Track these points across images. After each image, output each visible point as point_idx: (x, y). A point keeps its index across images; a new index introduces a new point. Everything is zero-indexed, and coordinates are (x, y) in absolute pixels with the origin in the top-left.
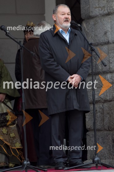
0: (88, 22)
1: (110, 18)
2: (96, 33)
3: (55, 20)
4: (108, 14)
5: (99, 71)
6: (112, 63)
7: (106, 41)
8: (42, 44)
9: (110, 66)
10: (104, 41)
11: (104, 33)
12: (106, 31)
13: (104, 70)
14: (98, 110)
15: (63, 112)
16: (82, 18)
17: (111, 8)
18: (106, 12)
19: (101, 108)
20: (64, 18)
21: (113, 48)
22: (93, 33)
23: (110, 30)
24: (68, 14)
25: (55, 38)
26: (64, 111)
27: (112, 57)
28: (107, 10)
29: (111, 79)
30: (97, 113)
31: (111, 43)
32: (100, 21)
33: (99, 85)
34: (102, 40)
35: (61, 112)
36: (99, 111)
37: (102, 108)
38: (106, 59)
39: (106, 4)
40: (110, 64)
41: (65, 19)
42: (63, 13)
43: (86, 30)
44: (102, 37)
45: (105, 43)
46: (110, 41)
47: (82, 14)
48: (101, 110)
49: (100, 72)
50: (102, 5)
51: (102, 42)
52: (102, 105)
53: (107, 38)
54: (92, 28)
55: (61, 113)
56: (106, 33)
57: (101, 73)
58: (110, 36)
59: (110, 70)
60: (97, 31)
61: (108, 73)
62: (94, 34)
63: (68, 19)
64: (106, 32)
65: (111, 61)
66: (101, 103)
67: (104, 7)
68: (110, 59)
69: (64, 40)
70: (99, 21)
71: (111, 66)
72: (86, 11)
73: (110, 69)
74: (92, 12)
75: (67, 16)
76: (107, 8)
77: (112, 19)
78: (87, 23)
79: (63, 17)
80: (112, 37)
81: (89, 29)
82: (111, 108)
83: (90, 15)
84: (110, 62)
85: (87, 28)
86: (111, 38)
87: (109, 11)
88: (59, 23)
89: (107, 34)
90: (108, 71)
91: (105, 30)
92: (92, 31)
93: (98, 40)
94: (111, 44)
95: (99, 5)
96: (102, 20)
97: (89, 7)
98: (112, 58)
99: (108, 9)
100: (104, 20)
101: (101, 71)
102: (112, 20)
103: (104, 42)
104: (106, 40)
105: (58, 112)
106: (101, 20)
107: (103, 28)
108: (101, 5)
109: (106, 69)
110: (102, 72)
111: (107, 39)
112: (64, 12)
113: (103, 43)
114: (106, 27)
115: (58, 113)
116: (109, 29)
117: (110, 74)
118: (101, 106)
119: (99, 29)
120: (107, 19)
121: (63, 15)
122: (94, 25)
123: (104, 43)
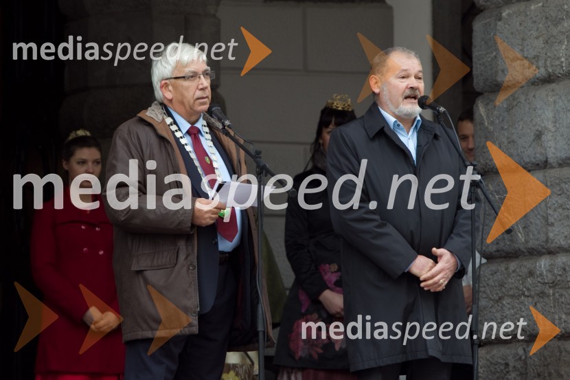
0: (491, 101)
1: (553, 91)
2: (512, 134)
3: (377, 91)
4: (548, 80)
5: (517, 246)
6: (552, 225)
7: (540, 158)
8: (338, 160)
9: (547, 234)
10: (534, 158)
11: (535, 134)
12: (540, 129)
13: (530, 245)
14: (511, 364)
15: (394, 365)
16: (475, 87)
17: (557, 63)
18: (542, 72)
19: (520, 358)
20: (407, 88)
21: (557, 181)
22: (504, 134)
23: (550, 126)
24: (417, 78)
25: (376, 144)
26: (399, 361)
27: (553, 207)
28: (545, 67)
29: (550, 271)
30: (508, 372)
31: (554, 165)
32: (526, 100)
33: (517, 288)
34: (528, 156)
35: (390, 363)
36: (514, 367)
37: (523, 357)
38: (539, 214)
39: (542, 49)
40: (550, 228)
41: (408, 92)
42: (403, 74)
43: (486, 124)
44: (530, 146)
45: (538, 164)
46: (551, 160)
47: (475, 77)
48: (518, 365)
49: (520, 250)
50: (532, 53)
51: (527, 160)
52: (524, 350)
53: (544, 152)
54: (501, 118)
55: (388, 366)
56: (539, 136)
57: (523, 252)
58: (551, 144)
59: (549, 245)
60: (516, 128)
61: (544, 254)
62: (508, 138)
63: (417, 91)
64: (540, 132)
65: (551, 220)
66: (520, 344)
67: (537, 57)
68: (550, 212)
69: (402, 151)
70: (522, 98)
71: (551, 235)
72: (486, 67)
73: (547, 241)
74: (503, 71)
75: (412, 82)
76: (546, 60)
77: (557, 94)
78: (487, 104)
79: (403, 84)
80: (555, 149)
81: (492, 123)
82: (549, 360)
83: (496, 81)
84: (547, 220)
85: (488, 117)
86: (554, 151)
87: (550, 71)
88: (388, 102)
89: (544, 138)
90: (544, 248)
91: (537, 127)
92: (502, 128)
93: (518, 155)
94: (552, 167)
95: (522, 50)
96: (531, 95)
97: (496, 57)
98: (555, 210)
99: (548, 63)
100: (534, 96)
101: (522, 247)
102: (557, 97)
103: (534, 160)
104: (538, 155)
105: (382, 364)
106: (527, 95)
107: (531, 121)
108: (528, 50)
109: (537, 243)
110: (525, 250)
111: (542, 154)
112: (406, 70)
113: (530, 165)
114: (540, 116)
115: (381, 367)
116: (550, 123)
117: (548, 257)
118: (521, 352)
119: (521, 123)
120: (543, 92)
121: (403, 77)
122: (509, 110)
123: (533, 164)
